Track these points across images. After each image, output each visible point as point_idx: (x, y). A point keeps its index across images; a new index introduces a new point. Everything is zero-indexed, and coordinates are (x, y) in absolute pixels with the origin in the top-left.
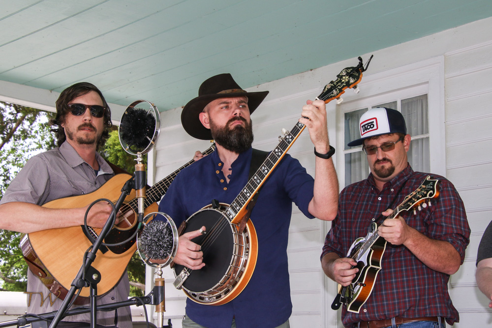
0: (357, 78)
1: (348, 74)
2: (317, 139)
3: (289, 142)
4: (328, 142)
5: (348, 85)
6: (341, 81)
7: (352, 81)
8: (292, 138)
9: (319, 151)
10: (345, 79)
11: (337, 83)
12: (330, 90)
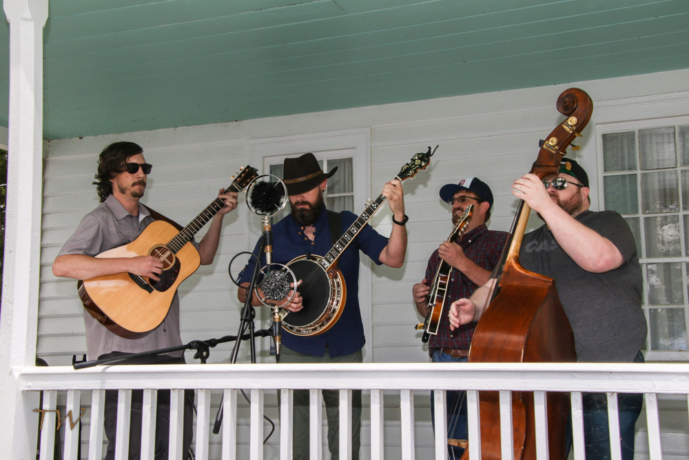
0: (428, 162)
1: (419, 158)
2: (395, 208)
3: (375, 209)
4: (403, 212)
5: (421, 167)
6: (414, 164)
7: (423, 164)
8: (377, 206)
9: (396, 219)
10: (418, 162)
11: (412, 165)
12: (407, 170)
